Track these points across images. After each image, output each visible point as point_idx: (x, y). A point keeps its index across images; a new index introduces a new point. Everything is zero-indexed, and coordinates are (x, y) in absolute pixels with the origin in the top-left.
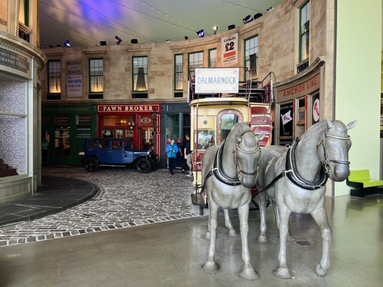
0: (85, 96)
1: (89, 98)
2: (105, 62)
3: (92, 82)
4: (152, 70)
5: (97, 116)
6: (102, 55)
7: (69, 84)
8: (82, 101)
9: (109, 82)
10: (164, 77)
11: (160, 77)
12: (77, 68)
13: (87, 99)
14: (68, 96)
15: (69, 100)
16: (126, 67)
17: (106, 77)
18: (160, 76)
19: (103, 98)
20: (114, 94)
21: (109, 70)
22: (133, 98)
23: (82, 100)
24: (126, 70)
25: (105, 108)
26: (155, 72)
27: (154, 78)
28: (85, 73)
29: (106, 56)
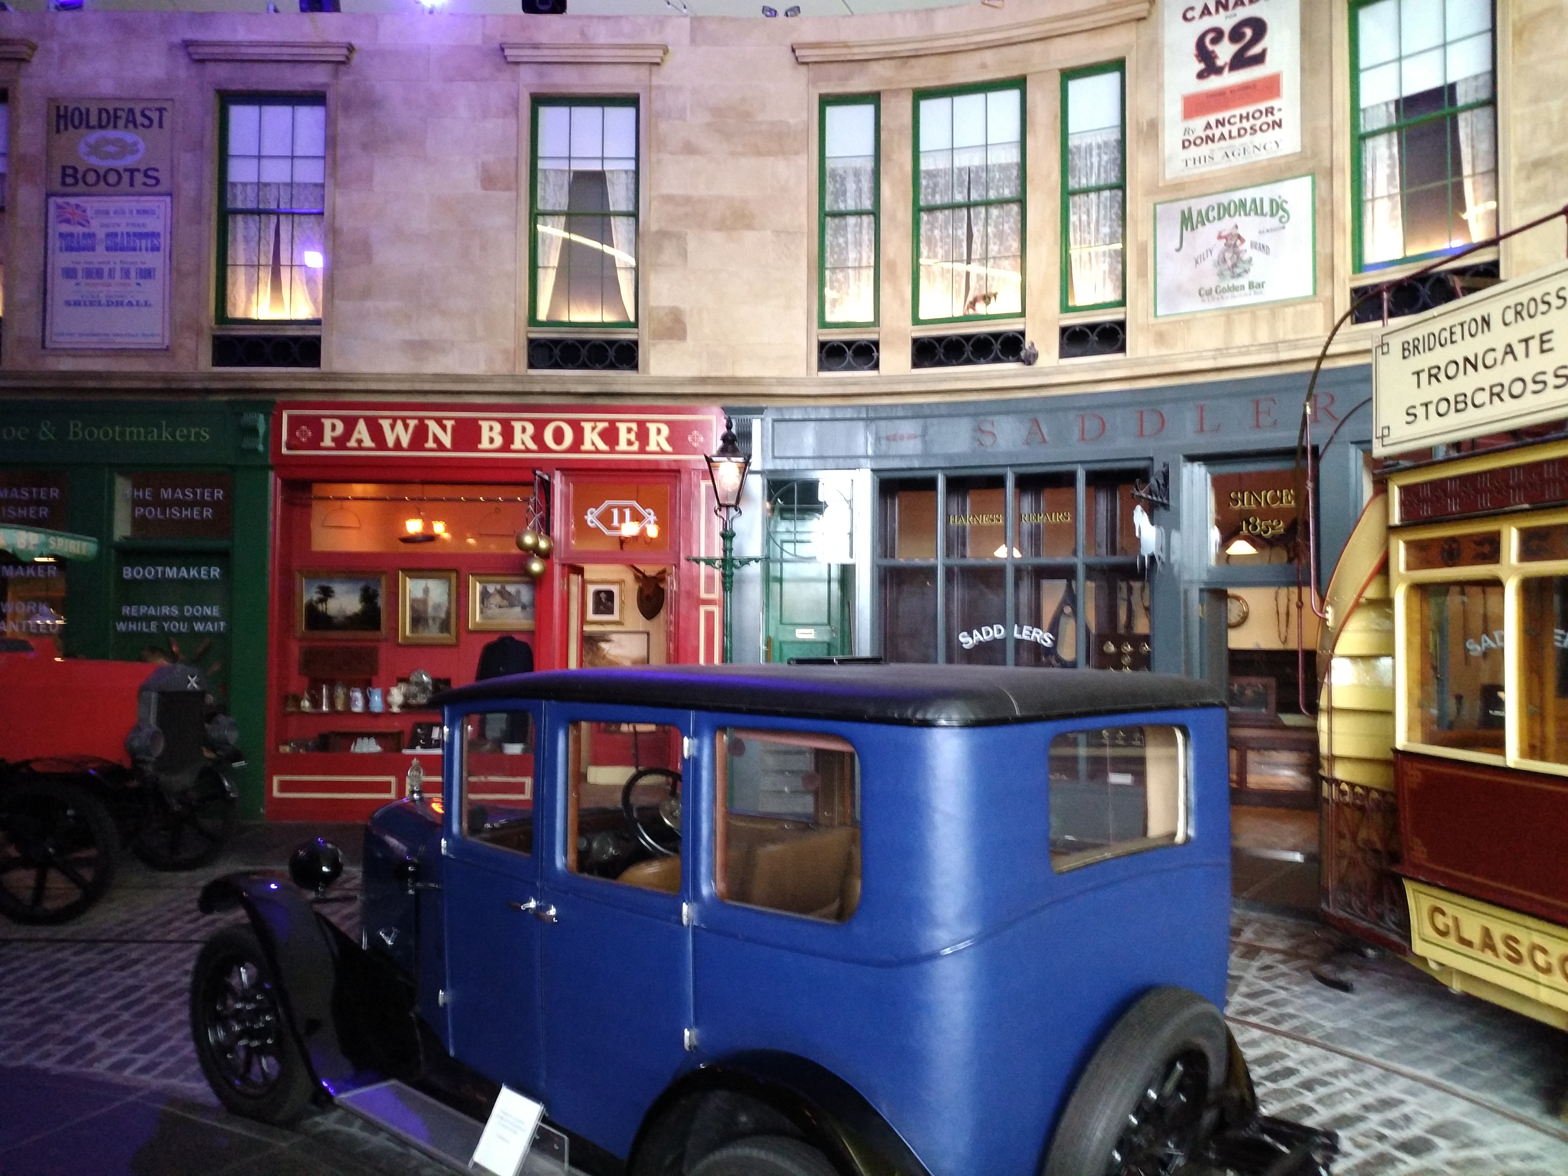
0: (189, 342)
1: (218, 360)
2: (342, 125)
3: (239, 253)
4: (666, 190)
5: (273, 481)
6: (318, 77)
7: (62, 260)
8: (165, 378)
9: (369, 258)
10: (750, 236)
11: (717, 237)
12: (126, 149)
13: (205, 362)
14: (55, 340)
15: (67, 365)
16: (490, 158)
17: (345, 222)
18: (721, 226)
19: (318, 364)
20: (403, 334)
21: (370, 177)
22: (531, 366)
23: (163, 366)
24: (489, 181)
25: (333, 428)
26: (687, 200)
27: (680, 238)
28: (188, 189)
29: (346, 79)
